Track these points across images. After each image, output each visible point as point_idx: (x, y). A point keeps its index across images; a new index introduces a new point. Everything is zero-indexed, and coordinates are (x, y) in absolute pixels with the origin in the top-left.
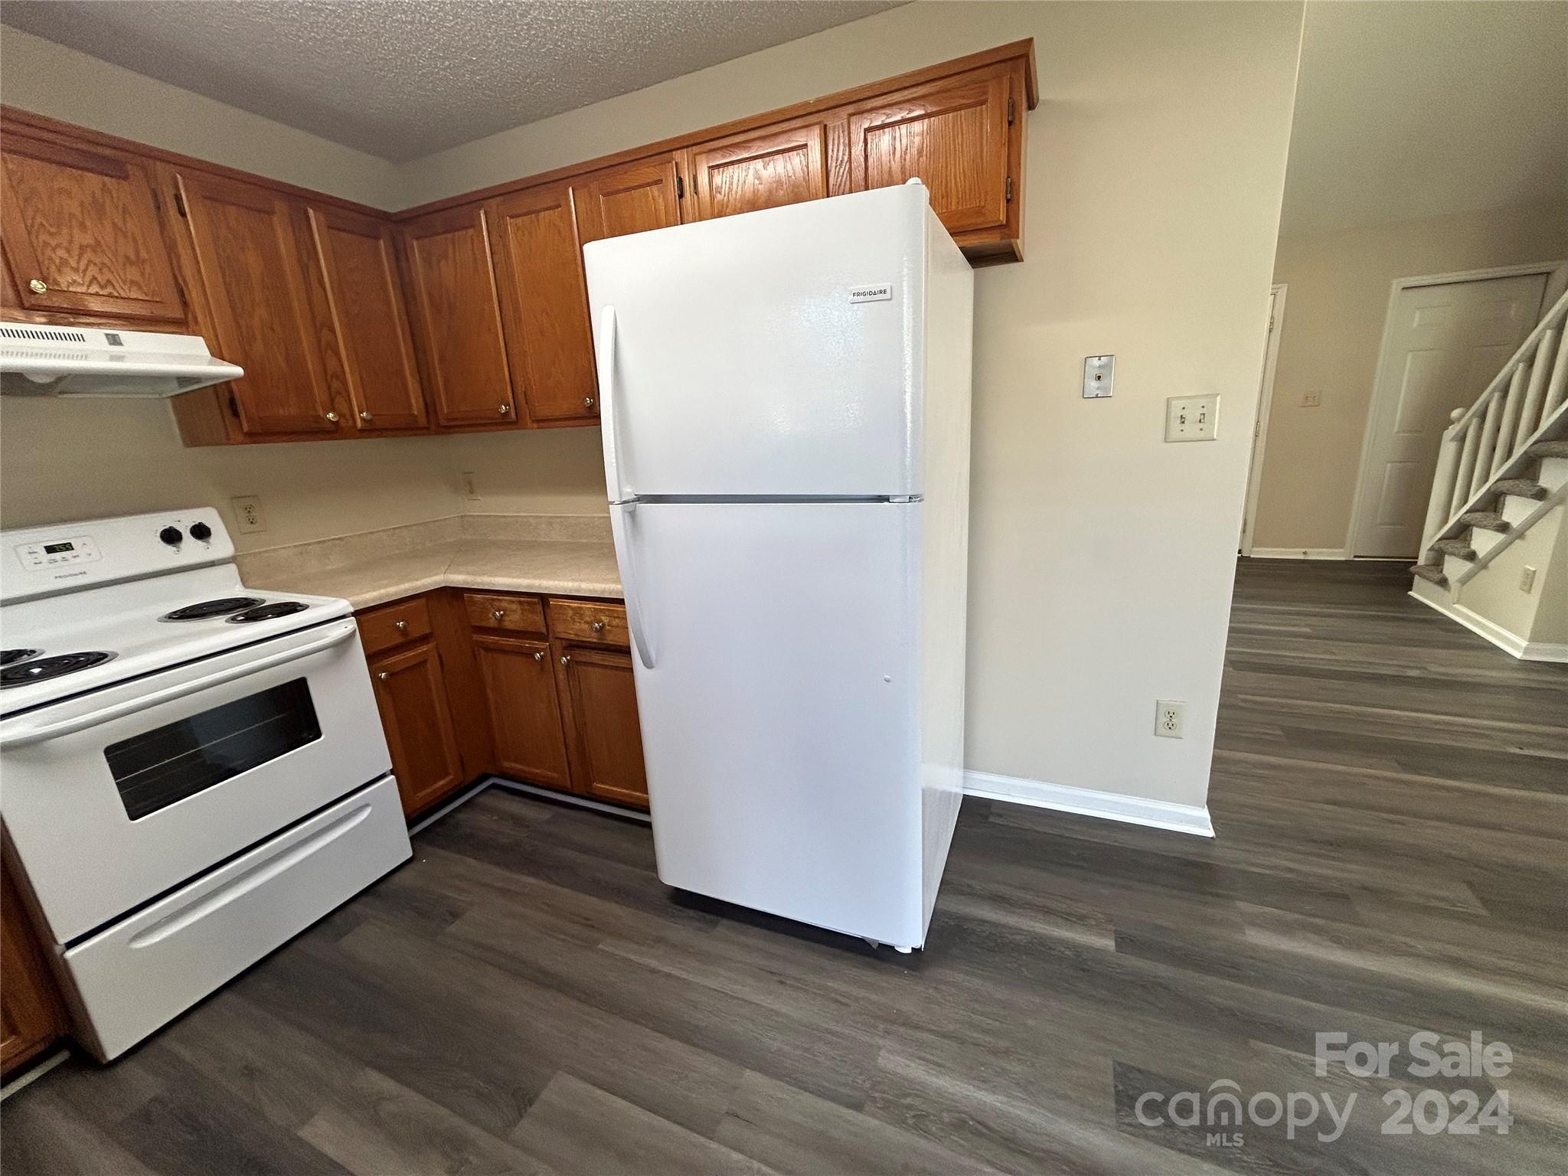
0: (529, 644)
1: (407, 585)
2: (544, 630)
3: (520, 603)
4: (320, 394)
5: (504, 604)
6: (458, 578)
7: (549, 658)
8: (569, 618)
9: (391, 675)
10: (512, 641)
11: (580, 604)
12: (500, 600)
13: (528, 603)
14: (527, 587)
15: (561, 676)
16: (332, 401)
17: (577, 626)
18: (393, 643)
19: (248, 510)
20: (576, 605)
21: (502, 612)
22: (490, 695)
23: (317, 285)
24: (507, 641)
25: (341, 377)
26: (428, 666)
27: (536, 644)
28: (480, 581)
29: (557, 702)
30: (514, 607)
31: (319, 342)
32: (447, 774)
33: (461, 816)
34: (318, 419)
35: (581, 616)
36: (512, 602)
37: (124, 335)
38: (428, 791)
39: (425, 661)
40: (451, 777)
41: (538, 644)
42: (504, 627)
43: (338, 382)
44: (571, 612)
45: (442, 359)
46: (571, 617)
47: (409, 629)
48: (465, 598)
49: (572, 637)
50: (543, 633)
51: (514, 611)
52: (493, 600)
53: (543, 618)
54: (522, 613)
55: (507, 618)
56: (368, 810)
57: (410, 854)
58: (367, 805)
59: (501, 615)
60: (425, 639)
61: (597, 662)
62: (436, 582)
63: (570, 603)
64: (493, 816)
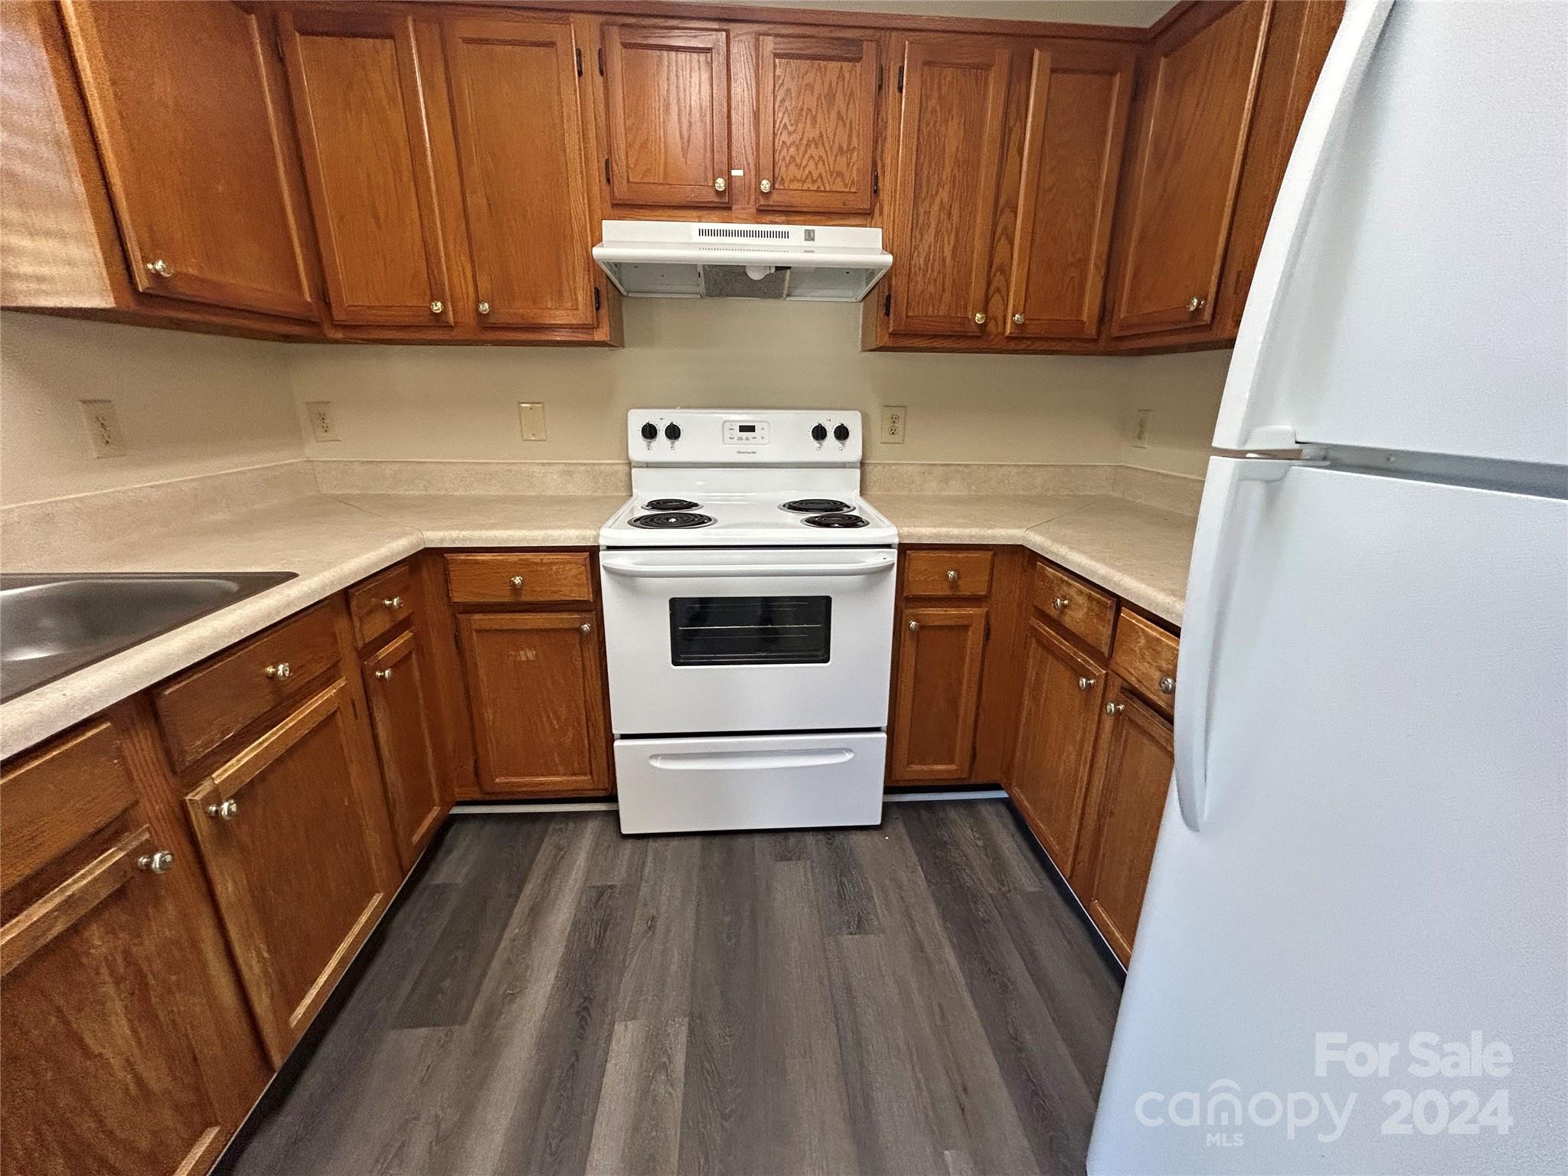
0: (1084, 660)
1: (974, 531)
2: (1105, 650)
3: (1090, 597)
4: (976, 291)
5: (1072, 592)
6: (1036, 540)
7: (1099, 691)
8: (1137, 649)
9: (922, 627)
10: (1066, 646)
11: (1161, 634)
12: (1069, 585)
13: (1099, 602)
14: (1103, 578)
15: (1108, 725)
16: (987, 301)
17: (1144, 667)
18: (939, 593)
19: (894, 419)
20: (1155, 634)
21: (1066, 602)
22: (1026, 702)
23: (1015, 153)
24: (1061, 643)
25: (1005, 270)
26: (970, 633)
27: (1091, 665)
28: (1056, 550)
29: (1089, 757)
30: (1081, 600)
31: (995, 225)
32: (952, 762)
33: (953, 814)
34: (967, 320)
35: (1156, 653)
36: (1081, 592)
37: (819, 230)
38: (925, 768)
39: (966, 627)
40: (953, 767)
41: (1093, 666)
42: (1063, 623)
43: (1002, 277)
44: (1143, 641)
45: (1142, 238)
46: (1140, 650)
47: (960, 583)
48: (1038, 567)
49: (1133, 681)
50: (1102, 653)
51: (1079, 605)
52: (1063, 581)
53: (1110, 632)
54: (1087, 613)
55: (1070, 612)
56: (849, 756)
57: (878, 822)
58: (849, 750)
59: (1064, 606)
60: (975, 600)
61: (1157, 737)
62: (1011, 537)
63: (1147, 626)
64: (979, 839)
